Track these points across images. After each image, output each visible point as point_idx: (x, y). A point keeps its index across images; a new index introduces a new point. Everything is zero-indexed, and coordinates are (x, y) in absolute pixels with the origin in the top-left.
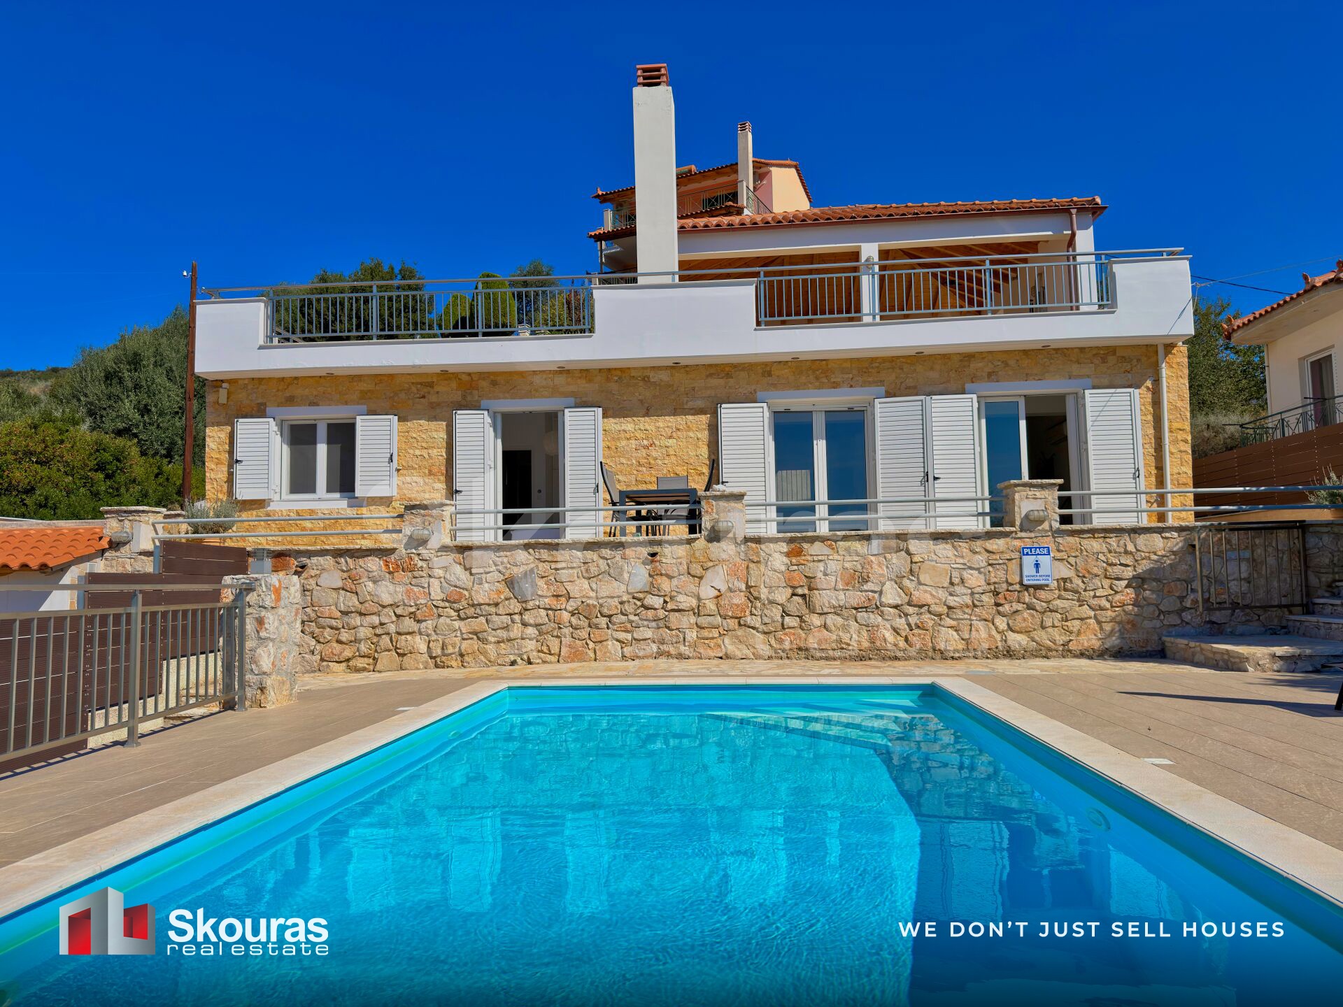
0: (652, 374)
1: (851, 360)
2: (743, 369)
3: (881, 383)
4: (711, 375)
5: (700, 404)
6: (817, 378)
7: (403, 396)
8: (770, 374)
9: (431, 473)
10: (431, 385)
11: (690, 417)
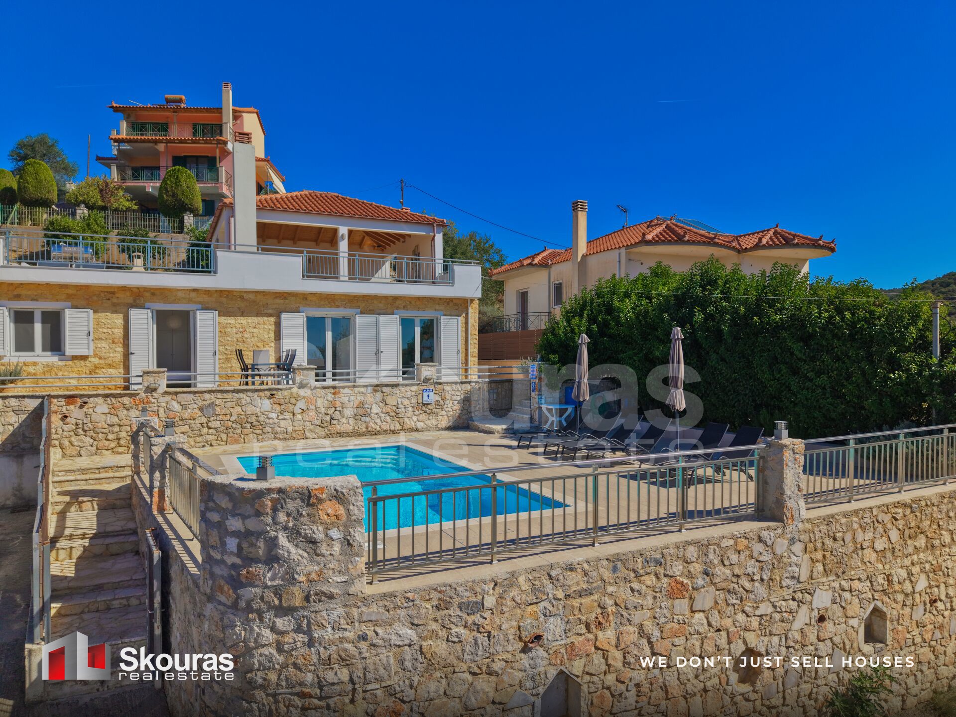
1: (345, 295)
2: (293, 296)
3: (359, 307)
4: (276, 298)
5: (270, 311)
6: (329, 303)
7: (95, 298)
8: (306, 299)
9: (113, 342)
10: (113, 293)
11: (265, 318)
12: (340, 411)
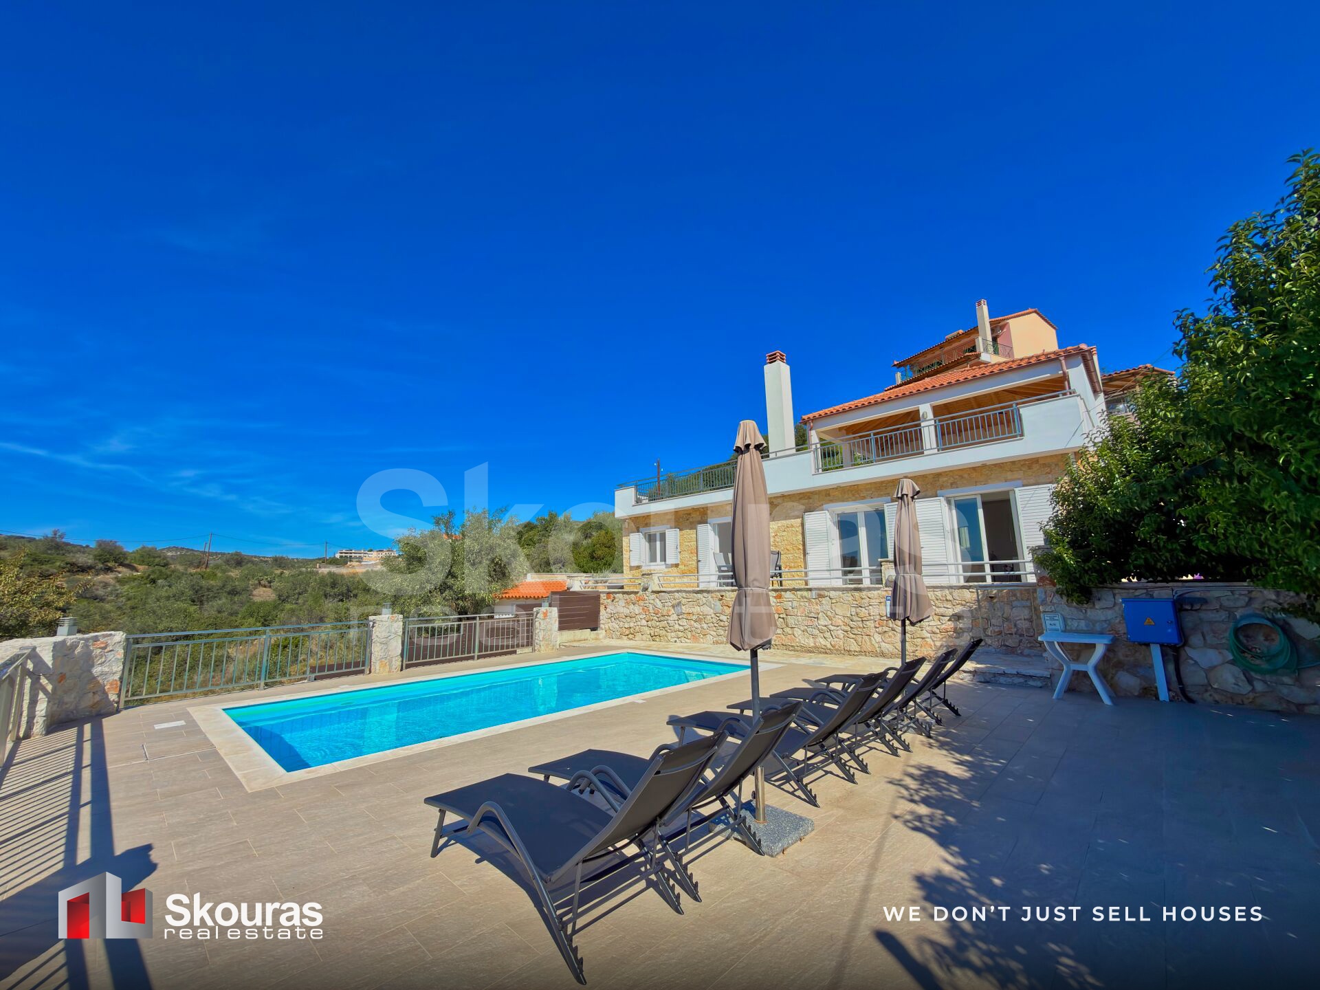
0: (774, 501)
1: (871, 483)
2: (816, 494)
3: (888, 494)
4: (801, 499)
5: (796, 513)
6: (853, 495)
7: (681, 520)
8: (829, 495)
10: (690, 514)
11: (793, 520)
12: (783, 618)
